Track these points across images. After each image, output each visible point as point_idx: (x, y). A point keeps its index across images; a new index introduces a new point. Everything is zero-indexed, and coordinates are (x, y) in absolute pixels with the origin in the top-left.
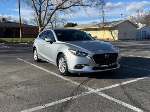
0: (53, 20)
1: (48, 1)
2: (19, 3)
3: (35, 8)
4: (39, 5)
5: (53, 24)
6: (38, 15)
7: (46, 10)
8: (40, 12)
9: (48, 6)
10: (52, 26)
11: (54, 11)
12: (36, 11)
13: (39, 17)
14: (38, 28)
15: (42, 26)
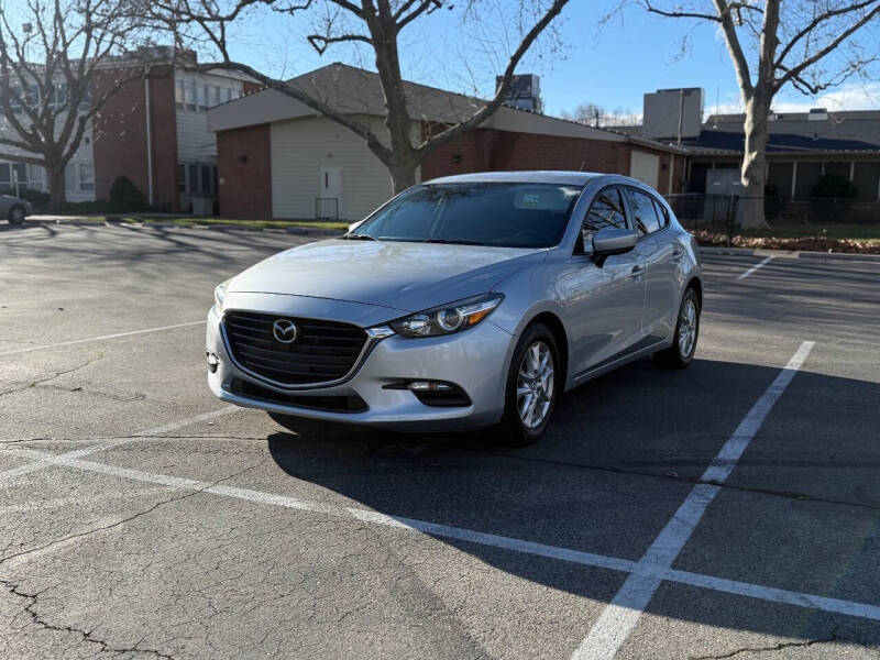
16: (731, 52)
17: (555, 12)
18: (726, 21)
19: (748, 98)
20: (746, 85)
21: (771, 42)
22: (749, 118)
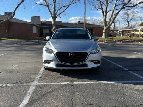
0: (130, 19)
1: (117, 1)
2: (85, 6)
3: (102, 9)
4: (106, 6)
5: (130, 23)
6: (104, 16)
7: (114, 10)
8: (106, 13)
9: (116, 6)
10: (129, 25)
11: (119, 10)
12: (103, 13)
13: (105, 17)
14: (103, 28)
15: (107, 26)
16: (49, 11)
17: (22, 2)
18: (48, 6)
19: (52, 18)
20: (52, 16)
21: (55, 10)
22: (53, 22)
